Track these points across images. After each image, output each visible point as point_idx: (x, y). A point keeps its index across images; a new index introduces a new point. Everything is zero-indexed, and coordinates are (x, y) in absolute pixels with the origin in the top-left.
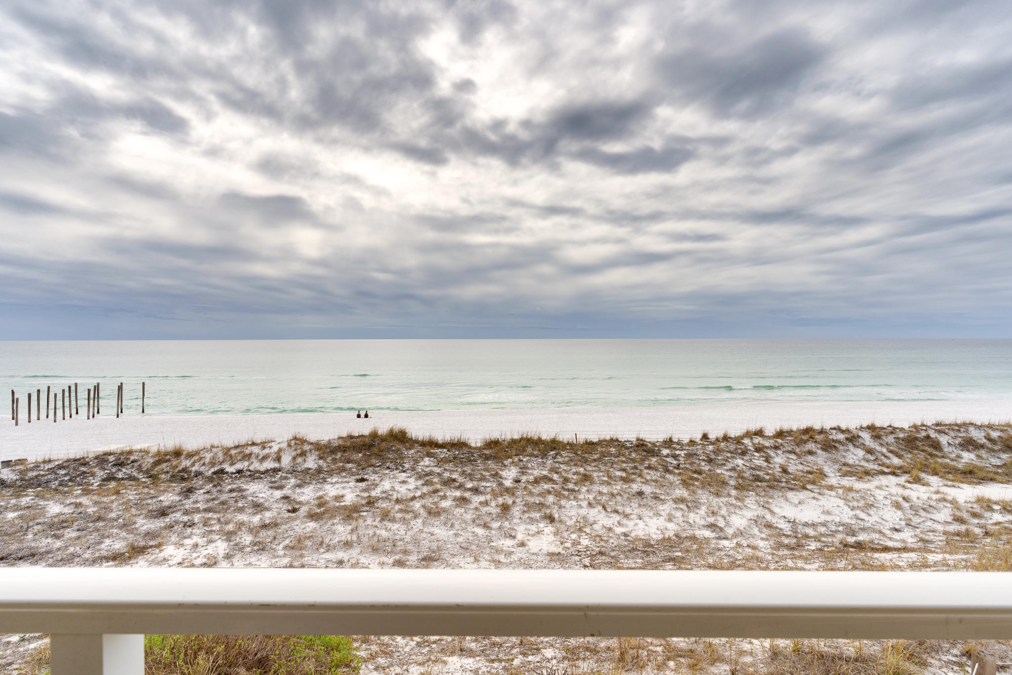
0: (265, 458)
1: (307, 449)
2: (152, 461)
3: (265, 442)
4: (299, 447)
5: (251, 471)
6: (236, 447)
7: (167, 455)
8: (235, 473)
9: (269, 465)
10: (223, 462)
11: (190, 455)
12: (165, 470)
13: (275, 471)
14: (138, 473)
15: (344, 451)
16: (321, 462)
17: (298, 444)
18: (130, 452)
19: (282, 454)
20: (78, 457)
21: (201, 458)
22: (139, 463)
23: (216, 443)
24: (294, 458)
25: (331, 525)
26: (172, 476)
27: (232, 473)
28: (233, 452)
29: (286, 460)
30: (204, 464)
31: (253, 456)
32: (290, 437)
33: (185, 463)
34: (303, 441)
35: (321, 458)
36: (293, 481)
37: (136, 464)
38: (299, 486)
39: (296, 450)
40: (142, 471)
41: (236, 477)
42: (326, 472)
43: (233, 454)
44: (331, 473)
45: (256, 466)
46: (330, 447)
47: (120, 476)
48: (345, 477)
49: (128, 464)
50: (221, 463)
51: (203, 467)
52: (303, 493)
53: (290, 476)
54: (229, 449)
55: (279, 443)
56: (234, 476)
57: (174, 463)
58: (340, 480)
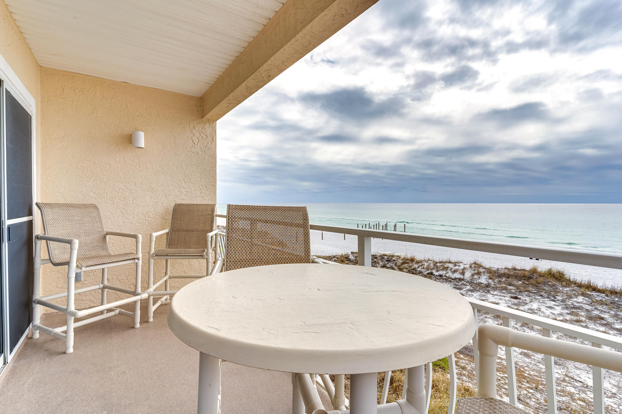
0: (455, 271)
1: (482, 271)
2: (401, 262)
3: (457, 263)
4: (477, 269)
5: (447, 277)
6: (440, 262)
7: (407, 260)
8: (438, 276)
9: (457, 275)
10: (433, 269)
11: (418, 262)
12: (406, 267)
13: (460, 279)
14: (395, 266)
15: (508, 277)
16: (490, 281)
17: (476, 267)
18: (393, 256)
19: (466, 271)
20: (374, 254)
21: (422, 265)
22: (396, 262)
23: (431, 259)
24: (473, 275)
26: (409, 271)
27: (437, 276)
28: (438, 264)
29: (468, 275)
30: (423, 268)
31: (449, 268)
32: (472, 262)
33: (416, 266)
34: (480, 266)
35: (490, 278)
36: (468, 287)
37: (394, 262)
38: (471, 291)
39: (474, 270)
40: (397, 266)
41: (438, 278)
42: (492, 287)
43: (438, 266)
44: (495, 289)
45: (450, 274)
46: (498, 273)
47: (388, 266)
48: (504, 293)
49: (392, 261)
50: (432, 269)
51: (423, 269)
52: (472, 295)
53: (468, 284)
54: (437, 263)
55: (465, 264)
56: (437, 277)
57: (411, 265)
58: (499, 294)
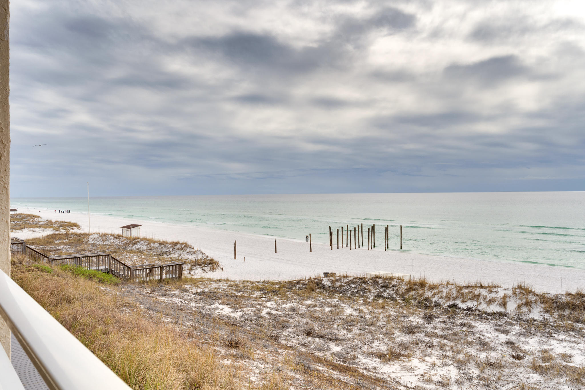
0: (491, 302)
1: (533, 300)
2: (405, 288)
3: (492, 287)
4: (524, 296)
5: (479, 311)
6: (467, 287)
7: (415, 285)
8: (466, 310)
9: (495, 308)
10: (456, 298)
11: (431, 288)
12: (414, 297)
13: (501, 315)
14: (397, 295)
15: (573, 309)
16: (547, 315)
17: (523, 293)
18: (391, 279)
19: (507, 300)
20: (361, 277)
21: (439, 292)
22: (397, 288)
23: (451, 281)
24: (519, 307)
25: (557, 383)
26: (419, 303)
27: (463, 309)
28: (464, 291)
29: (511, 307)
30: (441, 297)
31: (481, 297)
32: (516, 286)
33: (428, 294)
34: (528, 292)
35: (547, 312)
36: (517, 328)
37: (395, 288)
38: (524, 335)
39: (520, 299)
40: (399, 294)
41: (467, 313)
42: (552, 326)
43: (464, 293)
44: (558, 329)
45: (483, 307)
46: (557, 302)
47: (385, 296)
48: (574, 336)
49: (390, 287)
50: (455, 299)
51: (441, 300)
52: (528, 343)
53: (515, 322)
54: (461, 288)
55: (505, 289)
56: (465, 312)
57: (421, 292)
58: (568, 339)
